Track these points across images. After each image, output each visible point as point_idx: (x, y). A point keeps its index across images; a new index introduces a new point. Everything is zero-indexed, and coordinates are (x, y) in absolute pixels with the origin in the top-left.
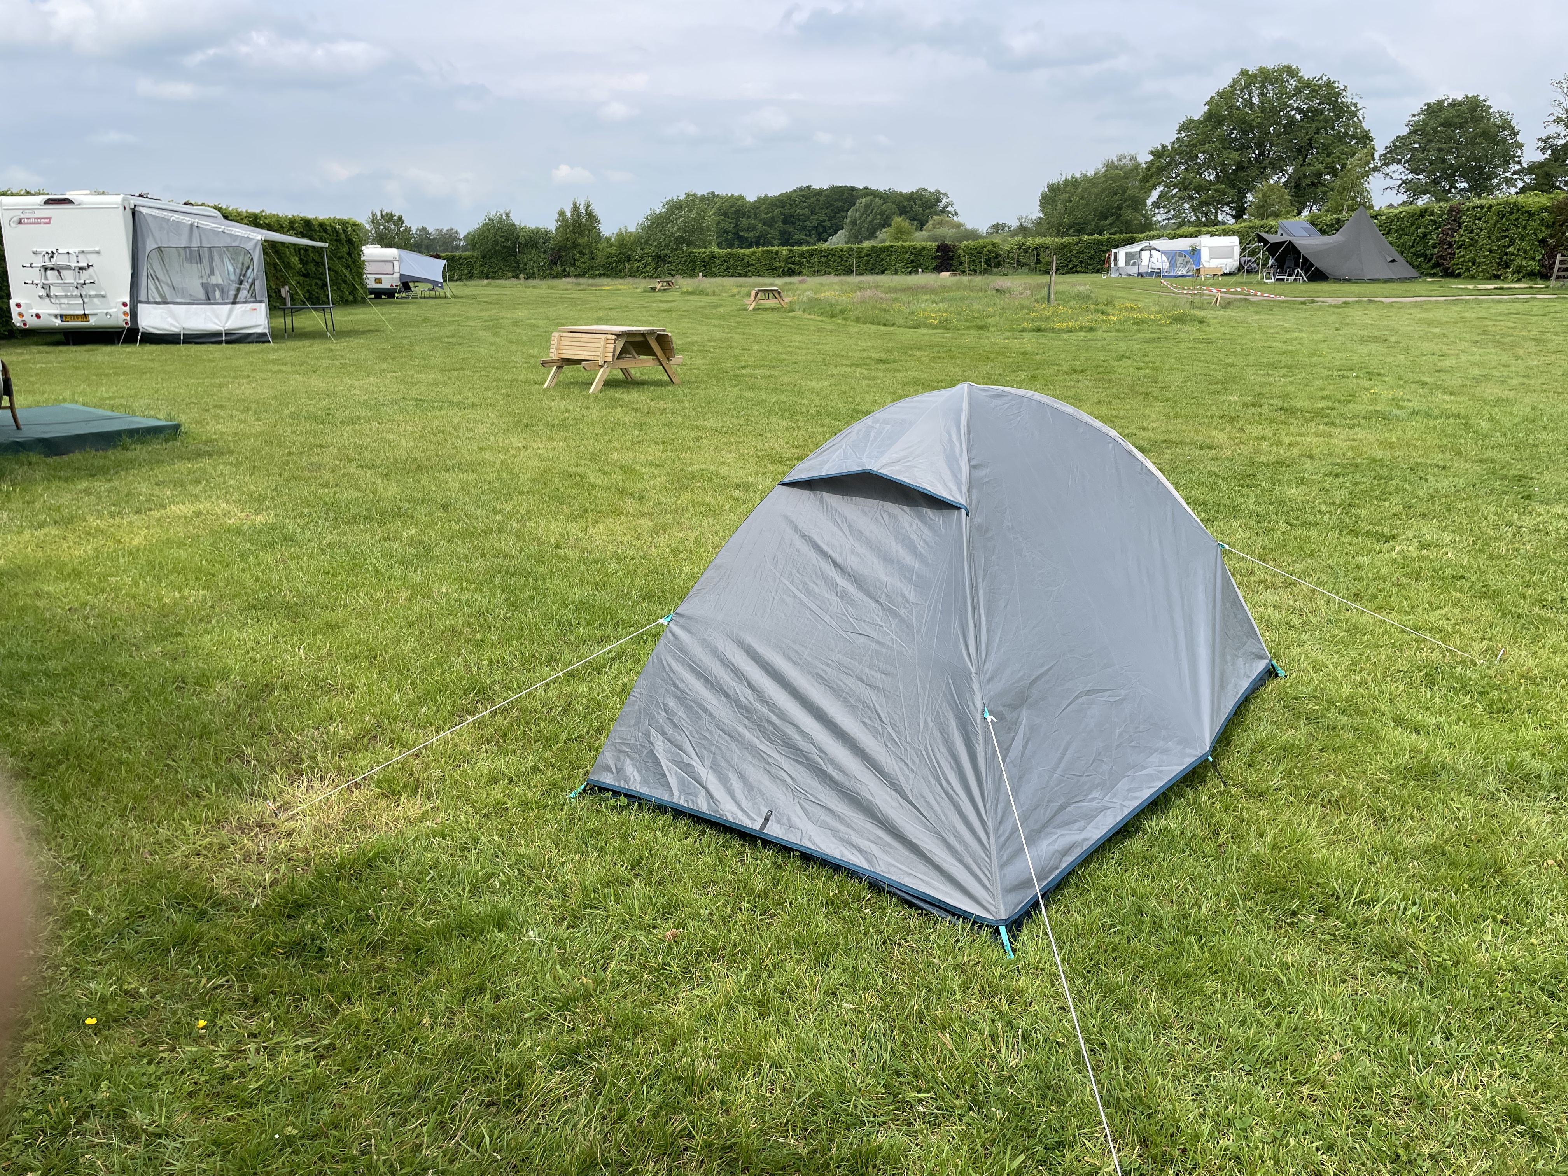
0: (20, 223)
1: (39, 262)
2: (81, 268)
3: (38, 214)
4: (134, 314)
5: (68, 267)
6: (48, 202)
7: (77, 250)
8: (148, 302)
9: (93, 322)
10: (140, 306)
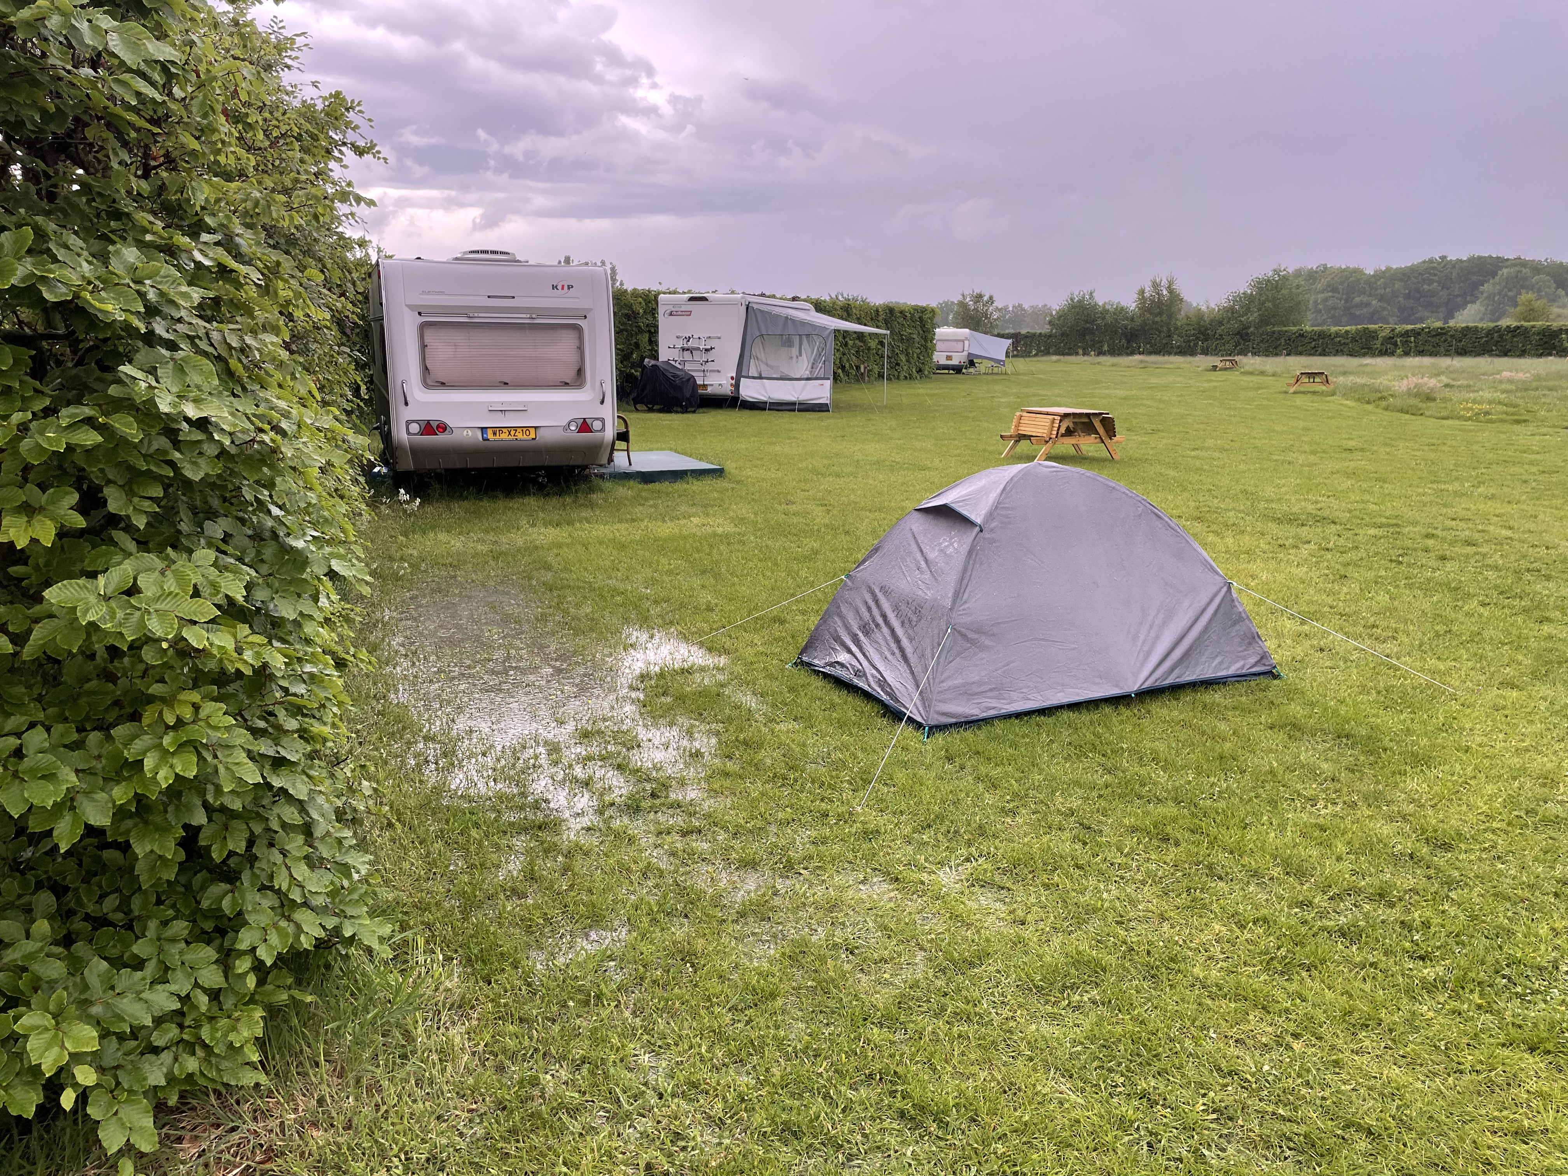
0: (671, 314)
1: (679, 345)
2: (706, 350)
3: (684, 308)
4: (737, 386)
5: (698, 349)
6: (692, 299)
7: (707, 335)
8: (748, 377)
9: (710, 390)
10: (743, 380)
